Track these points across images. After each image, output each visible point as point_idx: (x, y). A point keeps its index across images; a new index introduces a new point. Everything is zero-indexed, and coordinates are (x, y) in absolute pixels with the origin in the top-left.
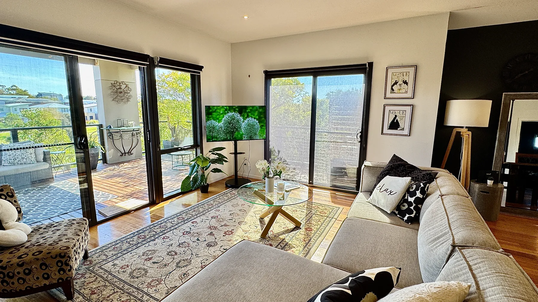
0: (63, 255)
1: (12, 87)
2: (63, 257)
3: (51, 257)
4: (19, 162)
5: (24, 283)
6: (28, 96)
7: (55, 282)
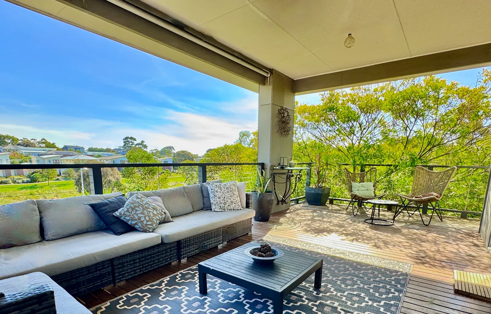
1: (41, 140)
6: (56, 149)
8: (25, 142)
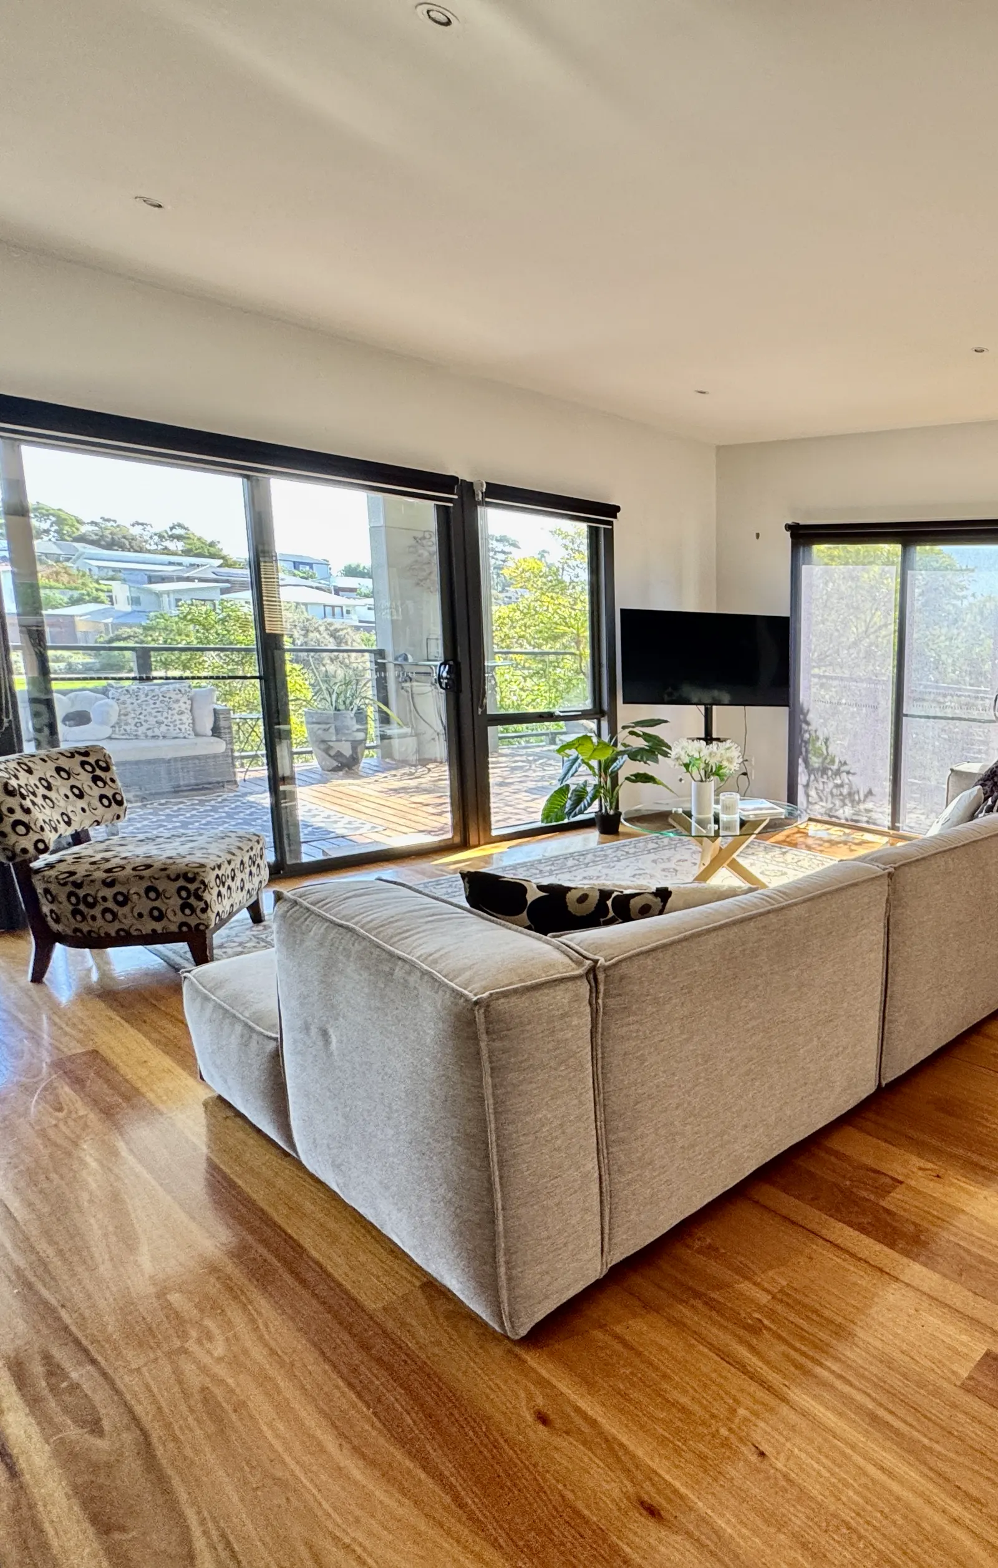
0: (190, 875)
1: (171, 529)
2: (192, 880)
3: (168, 877)
4: (150, 733)
5: (113, 920)
6: (221, 561)
7: (174, 928)
8: (107, 533)
